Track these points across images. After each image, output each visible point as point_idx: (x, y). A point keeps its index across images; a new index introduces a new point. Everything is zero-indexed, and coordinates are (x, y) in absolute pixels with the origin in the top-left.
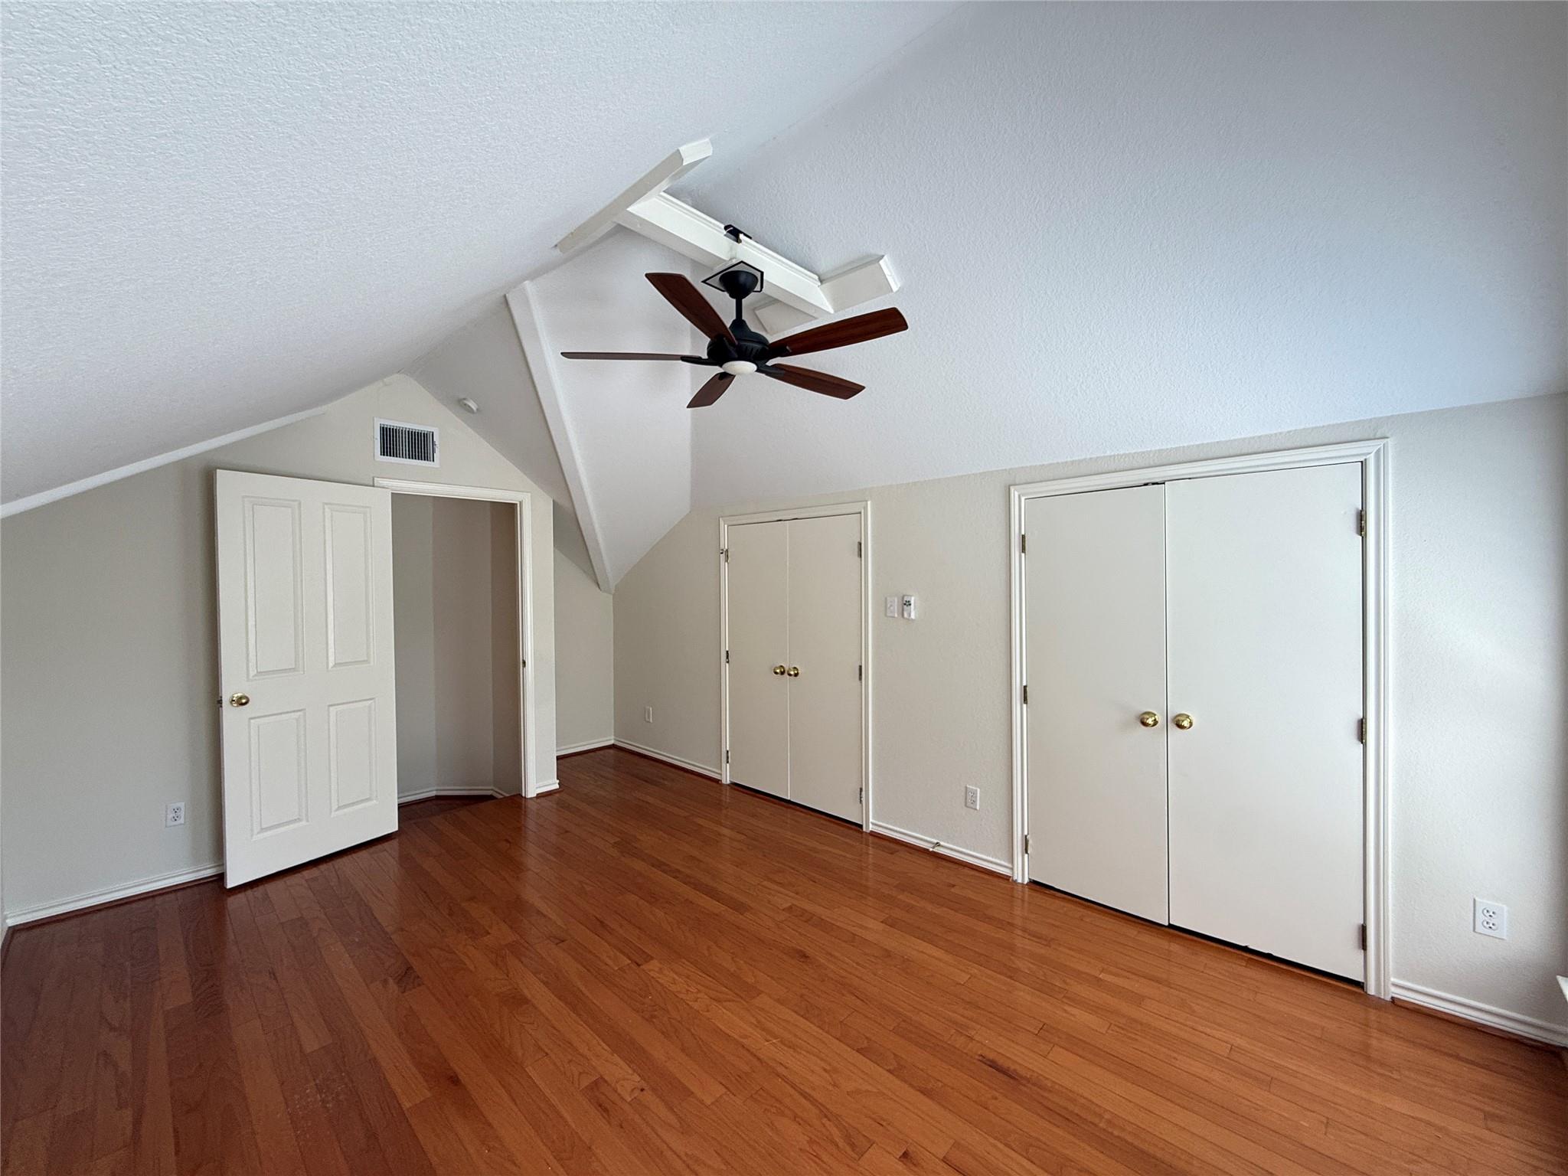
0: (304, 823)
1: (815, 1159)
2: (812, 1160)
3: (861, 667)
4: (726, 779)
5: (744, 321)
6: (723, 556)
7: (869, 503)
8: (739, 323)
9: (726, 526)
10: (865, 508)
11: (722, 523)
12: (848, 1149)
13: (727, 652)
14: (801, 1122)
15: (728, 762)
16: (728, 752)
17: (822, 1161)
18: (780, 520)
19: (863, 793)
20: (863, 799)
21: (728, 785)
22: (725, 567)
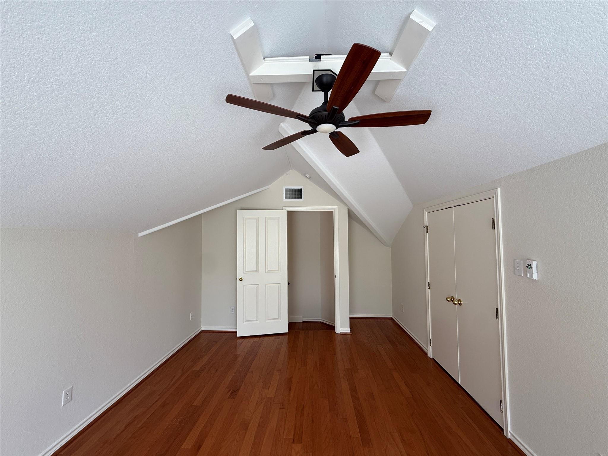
0: (258, 322)
3: (497, 309)
4: (431, 355)
6: (425, 229)
7: (499, 190)
9: (427, 213)
10: (496, 193)
11: (425, 211)
13: (429, 282)
15: (430, 345)
16: (430, 339)
18: (450, 207)
19: (503, 405)
20: (503, 410)
21: (431, 358)
22: (427, 235)
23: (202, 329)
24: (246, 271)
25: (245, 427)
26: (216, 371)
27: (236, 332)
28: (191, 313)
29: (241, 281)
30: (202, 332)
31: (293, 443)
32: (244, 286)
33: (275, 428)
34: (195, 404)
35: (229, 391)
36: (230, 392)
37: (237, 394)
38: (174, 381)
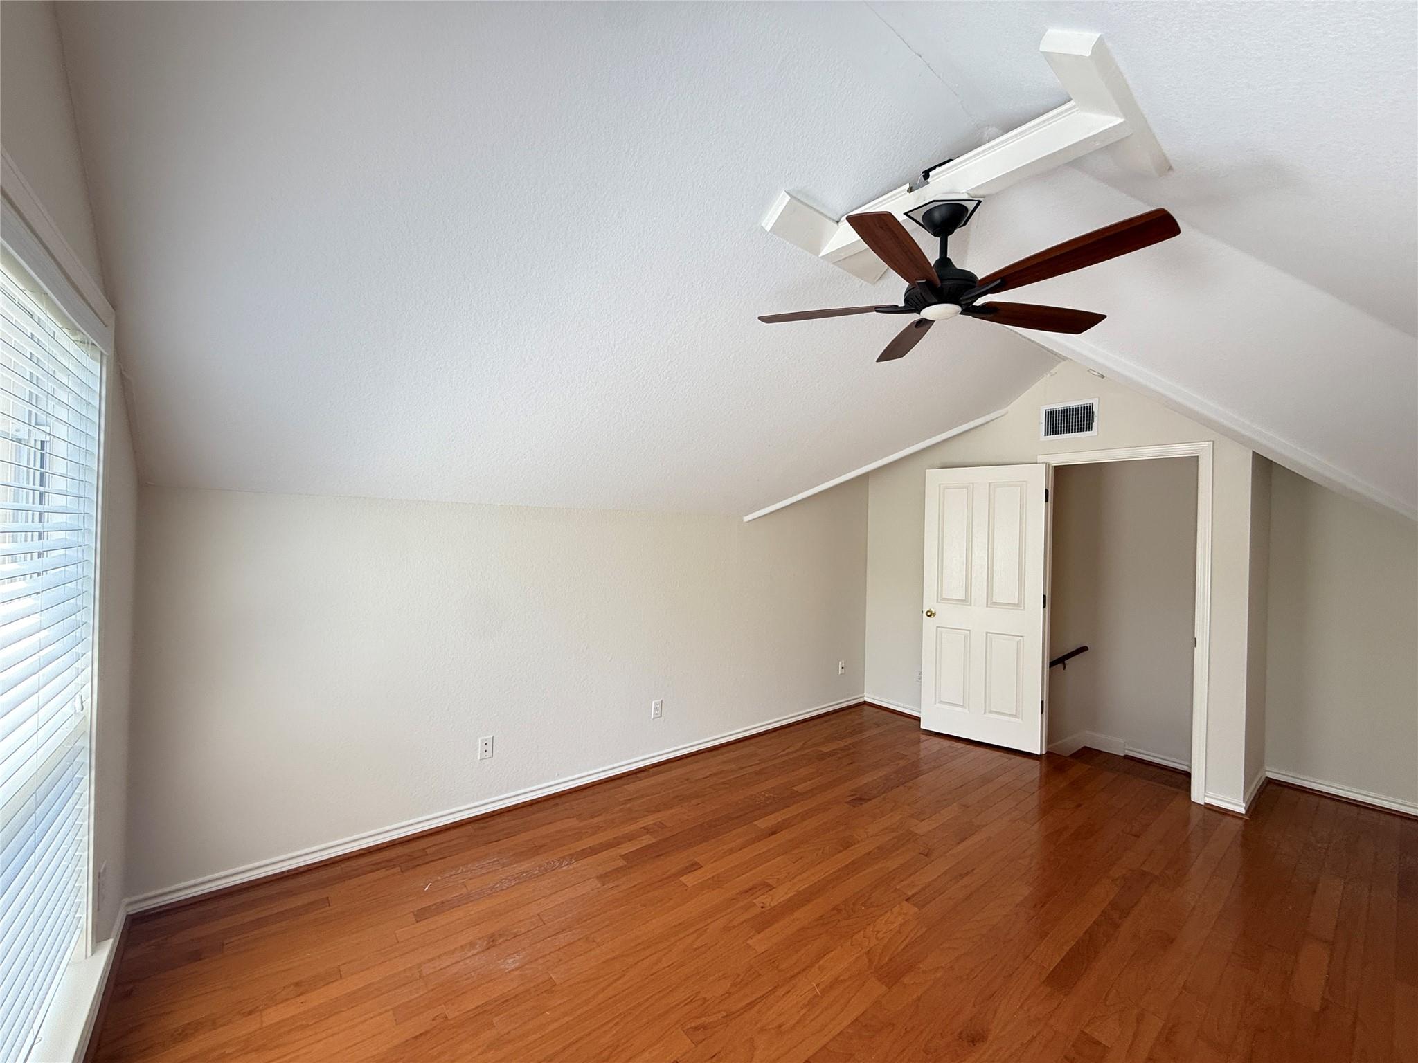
0: (966, 710)
1: (689, 1000)
2: (689, 998)
5: (949, 260)
8: (944, 261)
12: (693, 1025)
14: (724, 997)
17: (686, 1004)
23: (866, 699)
24: (941, 599)
25: (847, 844)
26: (851, 763)
27: (918, 719)
28: (840, 663)
29: (928, 616)
30: (865, 703)
31: (906, 900)
32: (937, 630)
33: (890, 870)
34: (795, 789)
35: (852, 795)
36: (854, 797)
37: (861, 804)
38: (787, 751)
